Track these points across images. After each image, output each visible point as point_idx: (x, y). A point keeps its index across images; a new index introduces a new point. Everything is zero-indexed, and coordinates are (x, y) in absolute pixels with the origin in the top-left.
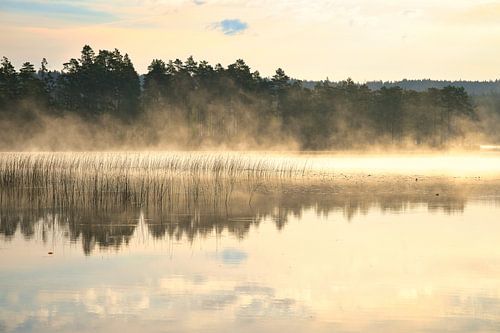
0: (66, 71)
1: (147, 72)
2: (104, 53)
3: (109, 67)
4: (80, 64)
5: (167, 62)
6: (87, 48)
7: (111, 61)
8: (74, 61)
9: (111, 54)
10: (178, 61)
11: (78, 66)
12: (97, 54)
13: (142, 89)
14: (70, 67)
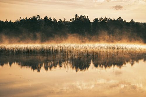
0: (71, 21)
1: (93, 21)
2: (81, 16)
3: (83, 20)
4: (75, 19)
5: (99, 18)
6: (76, 15)
7: (83, 18)
8: (73, 19)
9: (83, 17)
10: (102, 18)
11: (74, 20)
12: (79, 16)
13: (92, 26)
14: (72, 20)
